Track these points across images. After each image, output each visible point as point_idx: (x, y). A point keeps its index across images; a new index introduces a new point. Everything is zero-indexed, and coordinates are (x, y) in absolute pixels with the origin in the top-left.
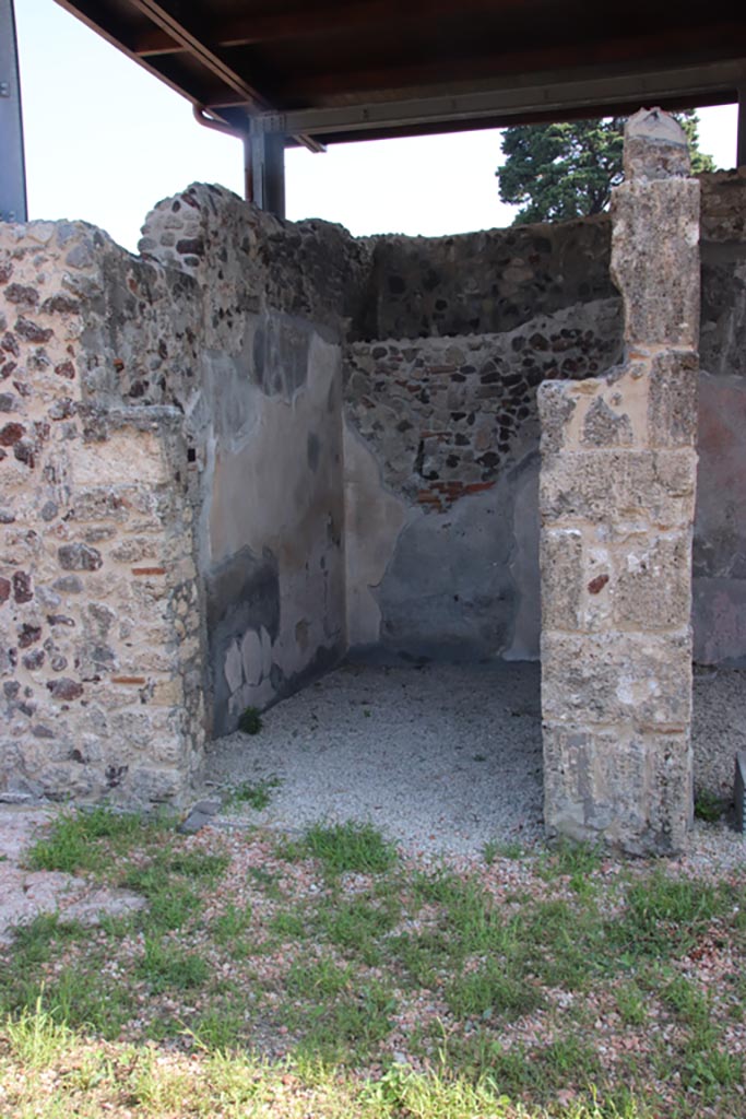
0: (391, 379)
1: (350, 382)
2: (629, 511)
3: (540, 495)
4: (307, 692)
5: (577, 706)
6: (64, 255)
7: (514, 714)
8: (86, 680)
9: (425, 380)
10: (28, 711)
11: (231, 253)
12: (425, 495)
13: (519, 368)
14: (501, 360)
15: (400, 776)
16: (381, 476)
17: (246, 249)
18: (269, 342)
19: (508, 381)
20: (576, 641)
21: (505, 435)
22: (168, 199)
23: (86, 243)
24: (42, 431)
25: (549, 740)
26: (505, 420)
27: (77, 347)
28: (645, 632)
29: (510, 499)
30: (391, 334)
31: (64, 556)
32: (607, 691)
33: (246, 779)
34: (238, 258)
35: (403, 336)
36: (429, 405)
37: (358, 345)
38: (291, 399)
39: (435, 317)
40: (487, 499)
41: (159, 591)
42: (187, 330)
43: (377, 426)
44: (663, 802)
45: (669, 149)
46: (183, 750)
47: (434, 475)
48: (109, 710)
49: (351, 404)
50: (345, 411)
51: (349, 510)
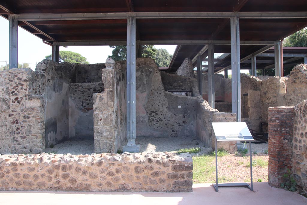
0: (78, 90)
1: (70, 90)
2: (104, 110)
3: (93, 108)
5: (98, 136)
6: (26, 73)
8: (27, 136)
9: (84, 90)
10: (17, 141)
11: (50, 70)
12: (83, 110)
13: (99, 88)
14: (97, 87)
16: (76, 107)
17: (53, 69)
18: (56, 84)
20: (98, 127)
22: (40, 62)
23: (30, 72)
24: (22, 98)
25: (95, 141)
27: (28, 87)
28: (107, 126)
30: (78, 82)
31: (24, 117)
32: (102, 134)
34: (51, 71)
35: (80, 82)
36: (84, 94)
37: (72, 84)
38: (60, 93)
39: (86, 78)
41: (39, 122)
42: (43, 83)
43: (75, 98)
44: (110, 148)
45: (110, 64)
46: (42, 146)
47: (85, 107)
48: (31, 140)
50: (69, 95)
51: (70, 113)
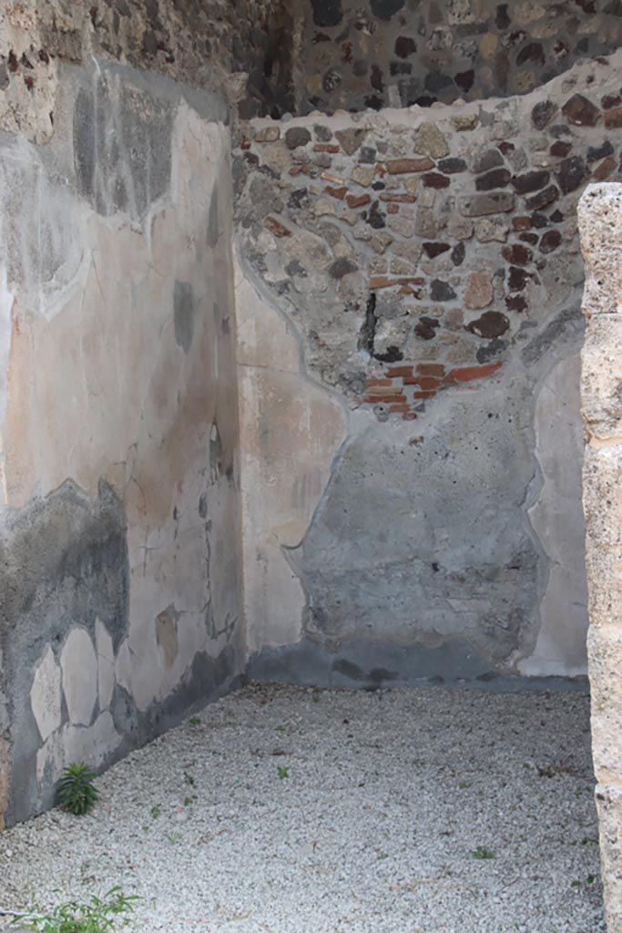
0: (317, 185)
1: (246, 191)
3: (583, 387)
4: (176, 735)
7: (542, 773)
9: (378, 186)
12: (378, 388)
13: (543, 160)
14: (512, 147)
15: (343, 886)
16: (302, 358)
18: (102, 119)
19: (523, 185)
21: (517, 280)
25: (610, 820)
26: (518, 255)
29: (527, 393)
30: (316, 103)
33: (66, 900)
35: (338, 106)
36: (386, 229)
37: (260, 124)
38: (142, 221)
39: (394, 69)
40: (490, 393)
43: (294, 268)
47: (393, 354)
49: (247, 231)
50: (237, 240)
51: (249, 415)
